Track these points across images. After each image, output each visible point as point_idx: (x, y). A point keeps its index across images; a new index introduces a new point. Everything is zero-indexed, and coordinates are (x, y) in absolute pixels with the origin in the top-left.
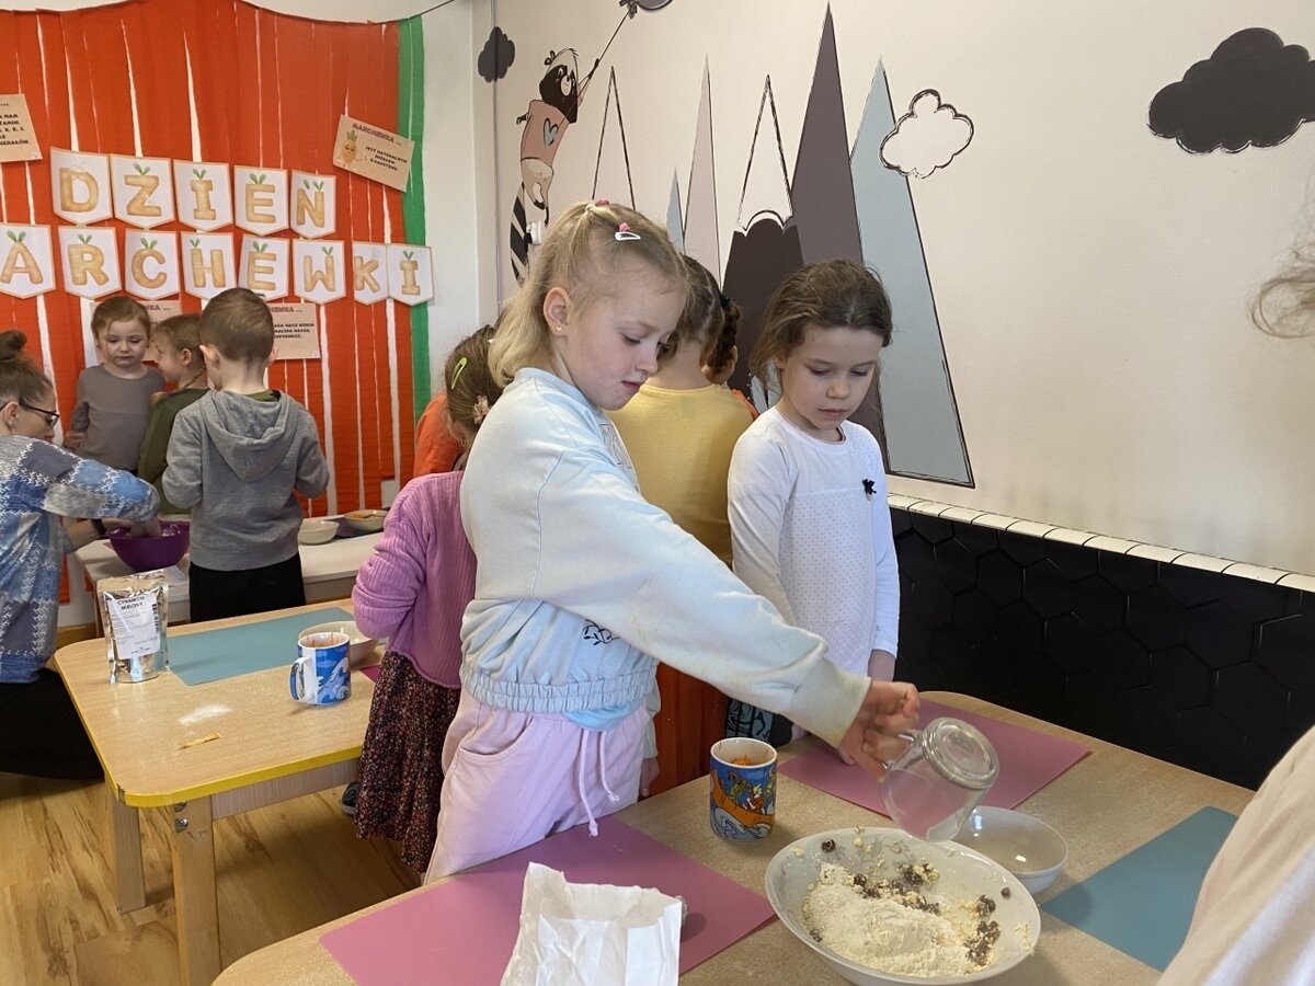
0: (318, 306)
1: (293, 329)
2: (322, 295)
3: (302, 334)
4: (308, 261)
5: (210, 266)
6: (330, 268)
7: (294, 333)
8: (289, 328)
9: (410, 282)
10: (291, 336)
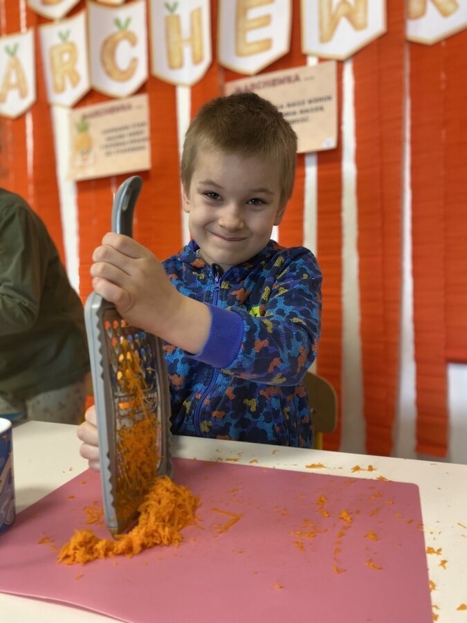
0: (340, 64)
1: (297, 109)
3: (310, 115)
5: (189, 36)
7: (299, 116)
8: (292, 109)
10: (294, 122)
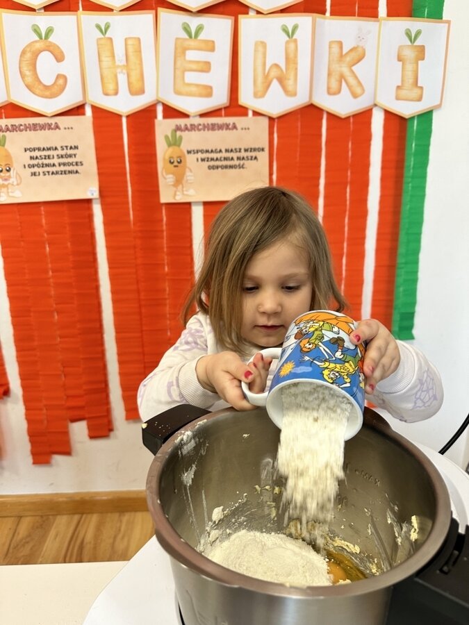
1: (235, 155)
2: (277, 103)
3: (247, 163)
4: (260, 49)
5: (124, 63)
6: (291, 60)
7: (236, 162)
8: (230, 155)
9: (410, 81)
10: (231, 167)
